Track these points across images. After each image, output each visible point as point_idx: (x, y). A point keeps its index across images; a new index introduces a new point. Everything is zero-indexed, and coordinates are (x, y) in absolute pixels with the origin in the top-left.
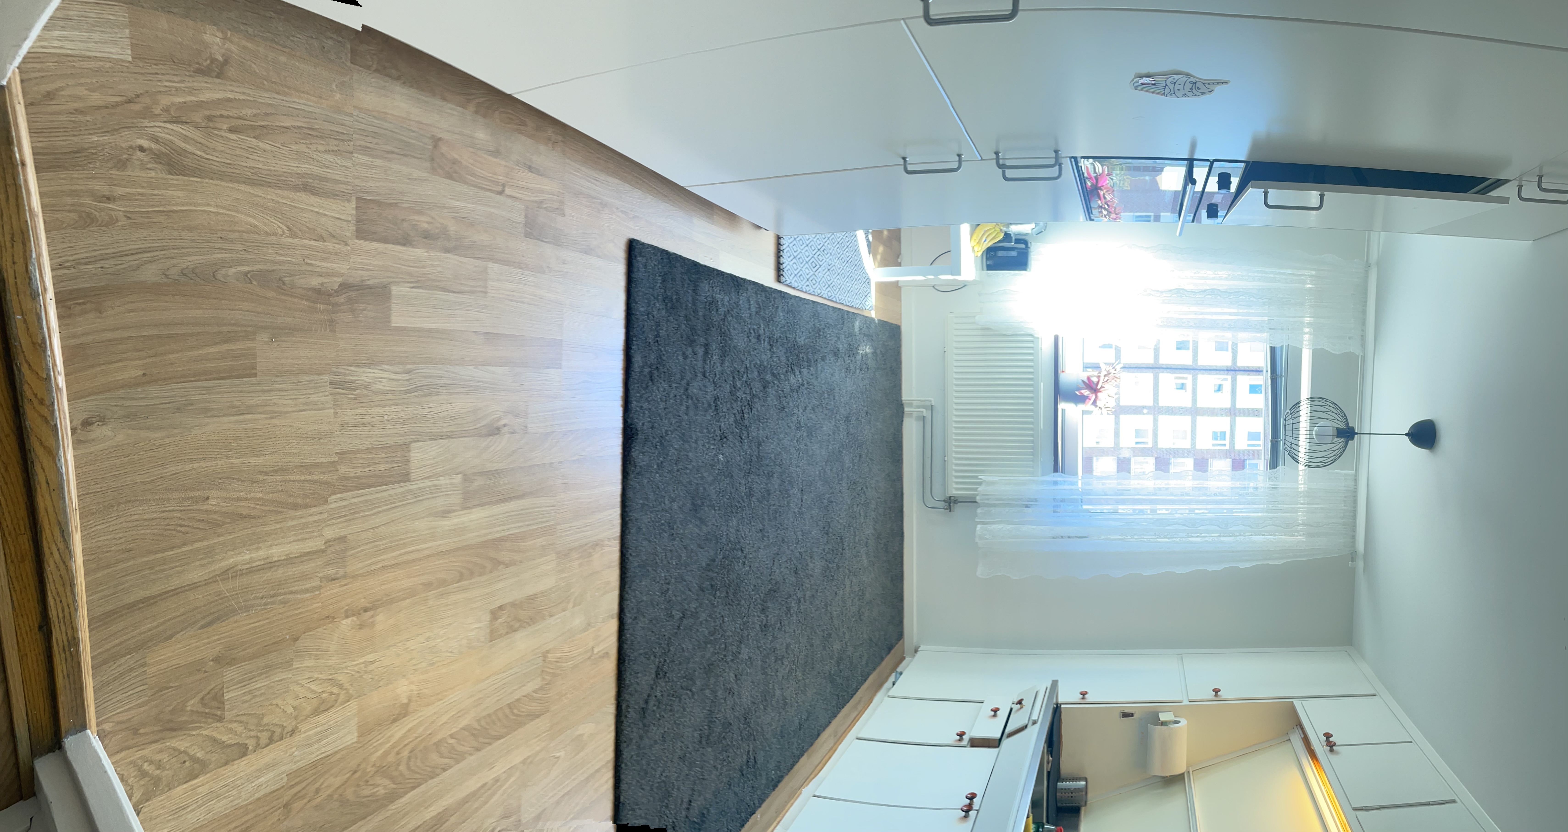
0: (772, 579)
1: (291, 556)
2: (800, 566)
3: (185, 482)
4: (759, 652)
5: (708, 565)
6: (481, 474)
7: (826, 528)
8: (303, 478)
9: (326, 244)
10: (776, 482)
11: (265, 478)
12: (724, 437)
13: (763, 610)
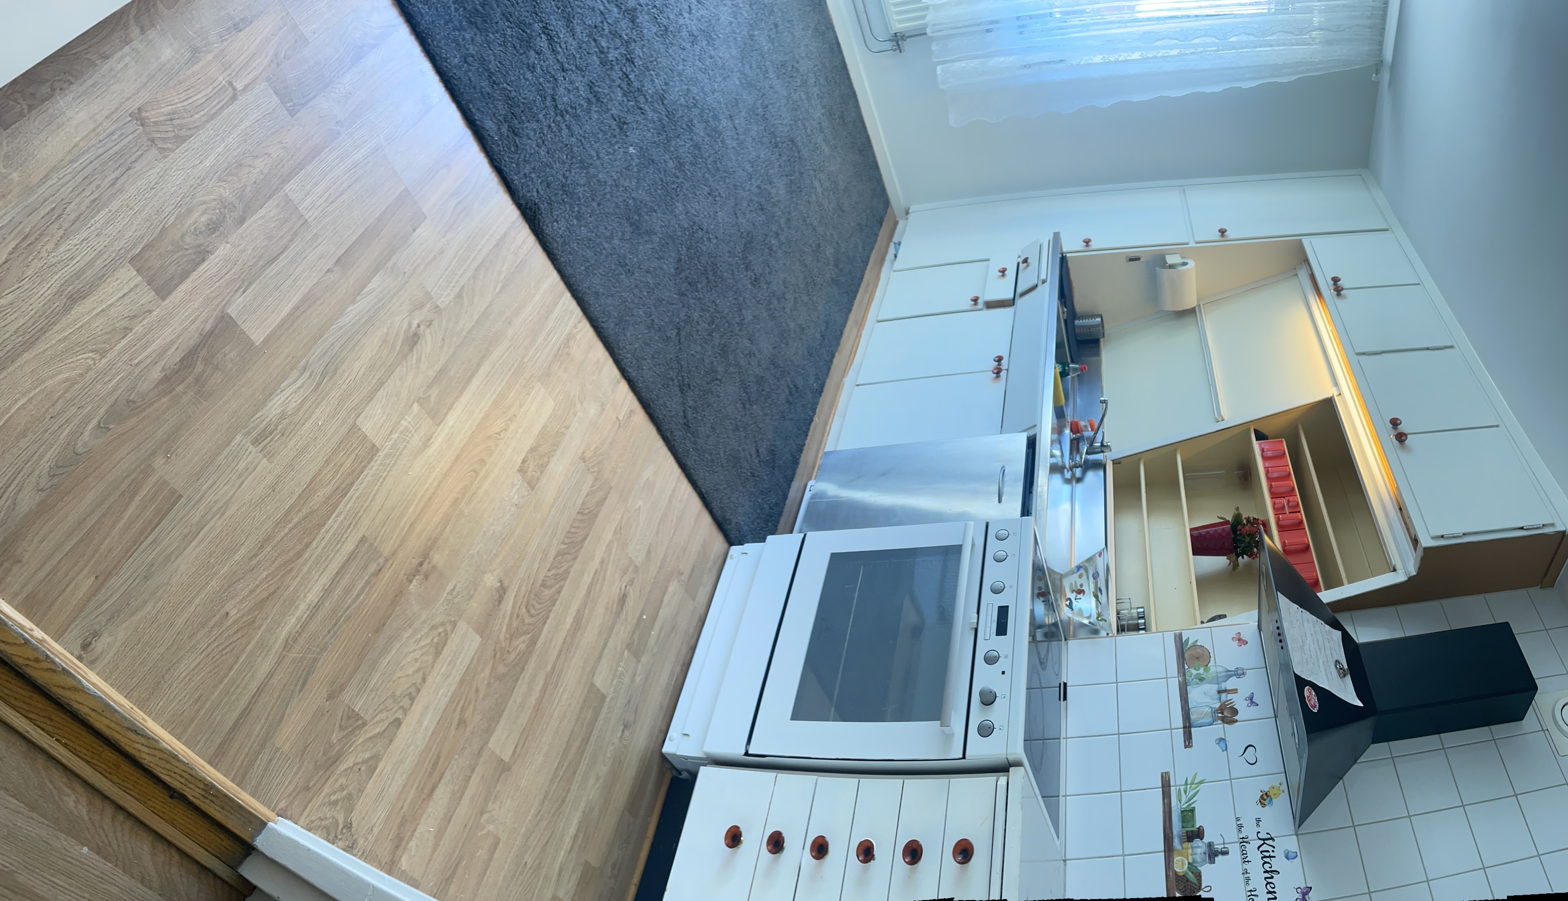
0: (742, 233)
1: (326, 587)
2: (763, 200)
3: (200, 620)
4: (761, 306)
5: (677, 268)
6: (430, 386)
7: (773, 141)
8: (287, 530)
9: (134, 331)
10: (699, 128)
11: (258, 559)
12: (622, 124)
13: (747, 268)
